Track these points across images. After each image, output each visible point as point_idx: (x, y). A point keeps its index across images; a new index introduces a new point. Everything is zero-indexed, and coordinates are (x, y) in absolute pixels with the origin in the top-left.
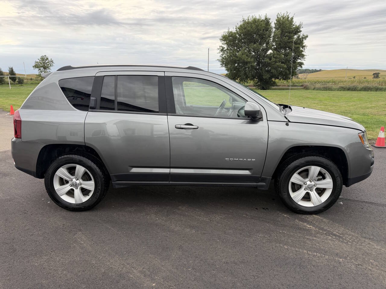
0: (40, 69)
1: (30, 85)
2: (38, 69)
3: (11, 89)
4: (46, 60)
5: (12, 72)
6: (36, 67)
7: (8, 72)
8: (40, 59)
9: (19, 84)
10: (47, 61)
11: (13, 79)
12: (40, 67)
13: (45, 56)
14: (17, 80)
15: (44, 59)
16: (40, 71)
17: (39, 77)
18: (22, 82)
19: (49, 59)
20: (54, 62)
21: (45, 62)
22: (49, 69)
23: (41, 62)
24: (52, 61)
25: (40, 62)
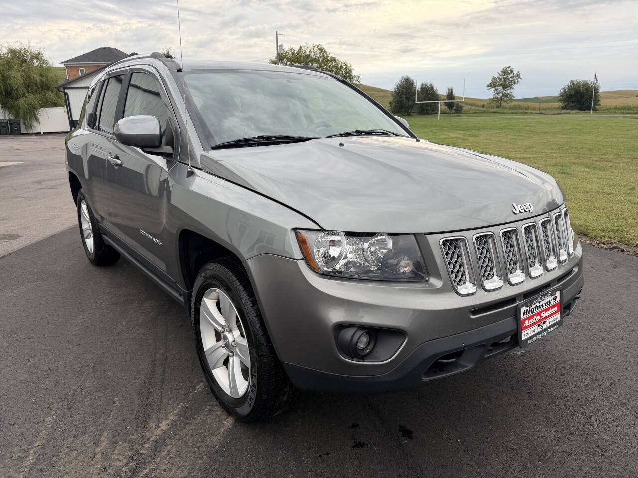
0: (497, 90)
1: (471, 114)
2: (494, 89)
3: (440, 120)
4: (510, 74)
5: (450, 95)
6: (491, 86)
7: (446, 94)
8: (501, 73)
9: (456, 113)
10: (511, 76)
11: (450, 105)
12: (498, 86)
13: (510, 67)
14: (454, 107)
15: (506, 72)
16: (496, 92)
17: (493, 103)
18: (460, 110)
19: (515, 72)
20: (521, 77)
21: (508, 76)
22: (511, 88)
23: (501, 77)
24: (518, 75)
25: (499, 78)
